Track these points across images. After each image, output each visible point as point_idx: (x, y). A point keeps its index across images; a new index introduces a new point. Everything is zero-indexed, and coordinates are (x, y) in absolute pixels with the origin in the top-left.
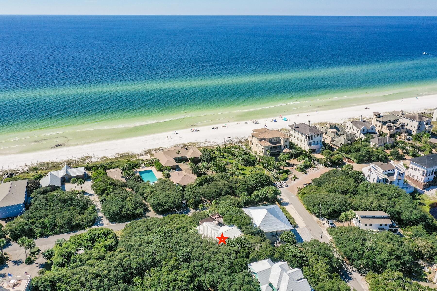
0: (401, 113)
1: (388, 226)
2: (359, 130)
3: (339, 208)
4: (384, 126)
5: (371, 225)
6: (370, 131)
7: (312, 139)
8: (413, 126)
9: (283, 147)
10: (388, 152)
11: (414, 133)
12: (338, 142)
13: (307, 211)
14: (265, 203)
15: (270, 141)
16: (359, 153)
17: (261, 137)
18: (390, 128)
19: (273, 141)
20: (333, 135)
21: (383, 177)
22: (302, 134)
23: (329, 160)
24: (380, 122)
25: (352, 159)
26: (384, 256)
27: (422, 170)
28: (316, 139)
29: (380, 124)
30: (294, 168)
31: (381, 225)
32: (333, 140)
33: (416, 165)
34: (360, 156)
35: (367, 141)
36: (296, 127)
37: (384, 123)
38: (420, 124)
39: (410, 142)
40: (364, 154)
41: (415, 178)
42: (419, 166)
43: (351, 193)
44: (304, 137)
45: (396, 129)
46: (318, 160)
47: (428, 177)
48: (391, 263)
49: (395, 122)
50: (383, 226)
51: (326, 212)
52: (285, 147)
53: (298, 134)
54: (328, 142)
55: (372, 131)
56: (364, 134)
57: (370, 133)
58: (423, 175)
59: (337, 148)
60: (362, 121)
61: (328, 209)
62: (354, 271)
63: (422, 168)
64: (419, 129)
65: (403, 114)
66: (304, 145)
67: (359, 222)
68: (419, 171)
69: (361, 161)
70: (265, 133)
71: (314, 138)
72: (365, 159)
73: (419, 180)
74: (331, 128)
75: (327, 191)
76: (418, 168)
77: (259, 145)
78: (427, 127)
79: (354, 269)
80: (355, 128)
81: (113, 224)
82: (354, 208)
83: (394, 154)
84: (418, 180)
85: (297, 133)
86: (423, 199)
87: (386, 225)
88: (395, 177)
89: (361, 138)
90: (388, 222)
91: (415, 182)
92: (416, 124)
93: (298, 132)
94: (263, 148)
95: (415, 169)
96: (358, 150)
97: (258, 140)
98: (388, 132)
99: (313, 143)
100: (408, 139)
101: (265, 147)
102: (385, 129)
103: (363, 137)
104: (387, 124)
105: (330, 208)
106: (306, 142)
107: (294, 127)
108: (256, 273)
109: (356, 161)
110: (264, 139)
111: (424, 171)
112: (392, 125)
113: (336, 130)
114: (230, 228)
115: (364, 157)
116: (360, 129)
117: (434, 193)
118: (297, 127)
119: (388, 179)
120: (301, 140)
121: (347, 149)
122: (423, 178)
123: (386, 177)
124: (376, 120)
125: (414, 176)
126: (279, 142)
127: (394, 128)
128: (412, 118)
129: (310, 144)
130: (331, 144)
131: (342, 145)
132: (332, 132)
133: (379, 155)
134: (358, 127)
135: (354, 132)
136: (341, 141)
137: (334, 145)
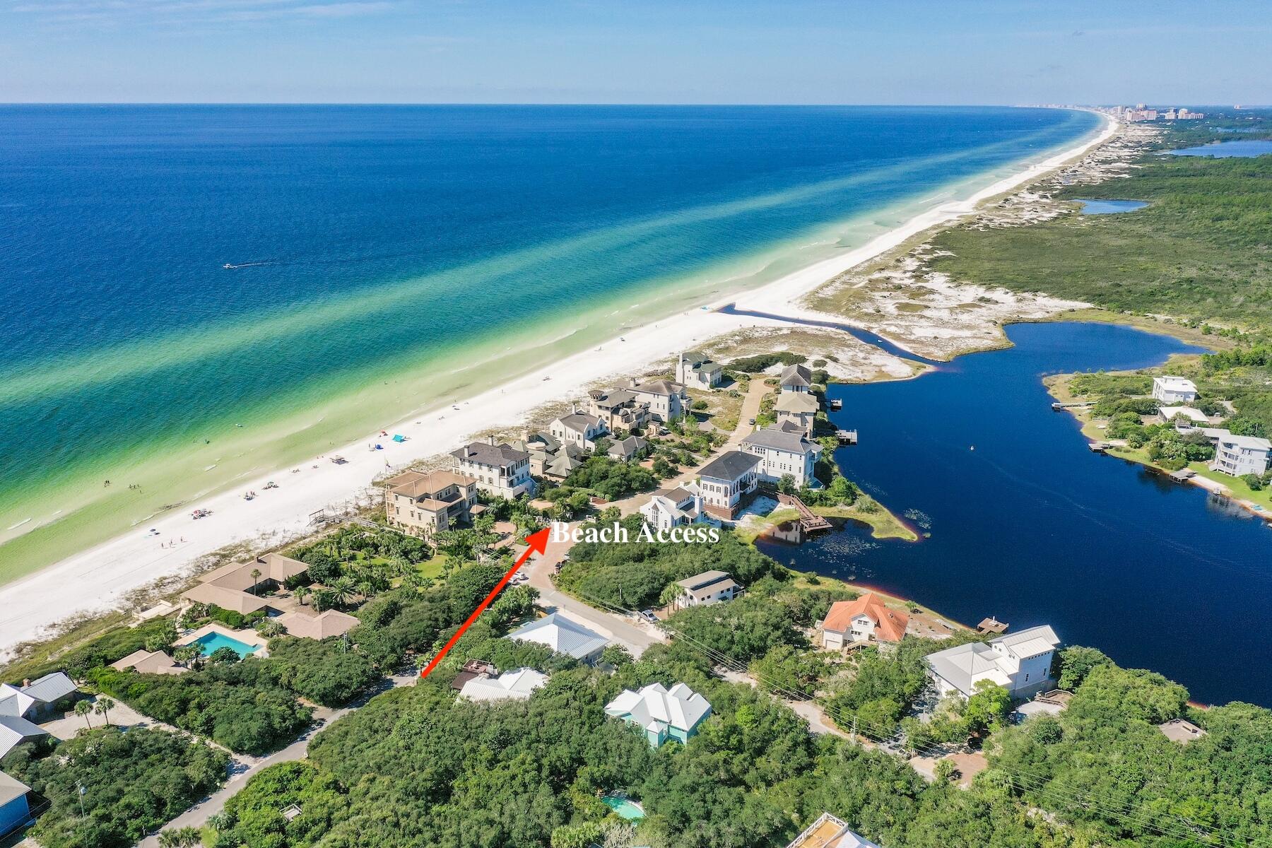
0: (632, 385)
1: (732, 590)
2: (581, 435)
3: (650, 585)
4: (615, 417)
5: (709, 597)
6: (599, 432)
7: (513, 473)
8: (660, 405)
9: (467, 504)
10: (648, 465)
11: (665, 419)
12: (559, 466)
13: (596, 610)
14: (516, 619)
15: (439, 497)
16: (610, 482)
17: (419, 492)
18: (626, 419)
19: (444, 496)
20: (544, 456)
21: (678, 514)
22: (490, 467)
23: (568, 508)
24: (607, 408)
25: (599, 494)
26: (759, 631)
27: (722, 486)
28: (519, 472)
29: (608, 414)
30: (511, 539)
31: (722, 592)
32: (546, 466)
33: (712, 480)
34: (613, 486)
35: (602, 454)
36: (471, 455)
37: (615, 411)
38: (672, 399)
39: (669, 437)
40: (617, 480)
41: (715, 503)
42: (717, 481)
43: (650, 556)
44: (496, 472)
45: (639, 416)
46: (546, 514)
47: (734, 496)
48: (772, 637)
49: (631, 404)
50: (725, 594)
51: (635, 598)
52: (472, 503)
53: (480, 468)
54: (537, 470)
55: (602, 431)
56: (592, 440)
57: (597, 435)
58: (726, 496)
59: (561, 480)
60: (577, 414)
61: (636, 592)
62: (726, 672)
63: (723, 482)
64: (671, 410)
65: (637, 385)
66: (501, 489)
67: (691, 598)
68: (719, 490)
69: (617, 496)
70: (423, 483)
71: (516, 471)
72: (622, 490)
73: (722, 505)
74: (531, 440)
75: (609, 565)
76: (716, 485)
77: (420, 511)
78: (683, 402)
79: (724, 669)
80: (570, 431)
81: (268, 758)
82: (669, 579)
83: (661, 467)
84: (720, 505)
85: (476, 466)
86: (739, 536)
87: (728, 590)
88: (697, 510)
89: (589, 450)
90: (730, 583)
91: (717, 510)
92: (664, 400)
93: (480, 464)
94: (434, 515)
95: (712, 488)
96: (604, 477)
97: (414, 501)
98: (626, 427)
99: (516, 481)
100: (662, 433)
101: (438, 512)
102: (618, 422)
103: (592, 445)
104: (621, 412)
105: (639, 590)
106: (504, 481)
107: (466, 455)
108: (629, 714)
109: (608, 497)
110: (427, 496)
111: (726, 488)
112: (629, 410)
113: (543, 444)
114: (517, 675)
115: (620, 485)
116: (582, 432)
117: (749, 521)
118: (473, 454)
119: (687, 516)
120: (491, 481)
121: (581, 477)
122: (727, 499)
123: (683, 513)
124: (597, 407)
125: (711, 500)
126: (456, 495)
127: (634, 417)
128: (655, 391)
129: (511, 484)
130: (545, 473)
131: (569, 473)
132: (539, 449)
133: (643, 477)
134: (577, 429)
135: (571, 439)
136: (563, 464)
137: (551, 475)
